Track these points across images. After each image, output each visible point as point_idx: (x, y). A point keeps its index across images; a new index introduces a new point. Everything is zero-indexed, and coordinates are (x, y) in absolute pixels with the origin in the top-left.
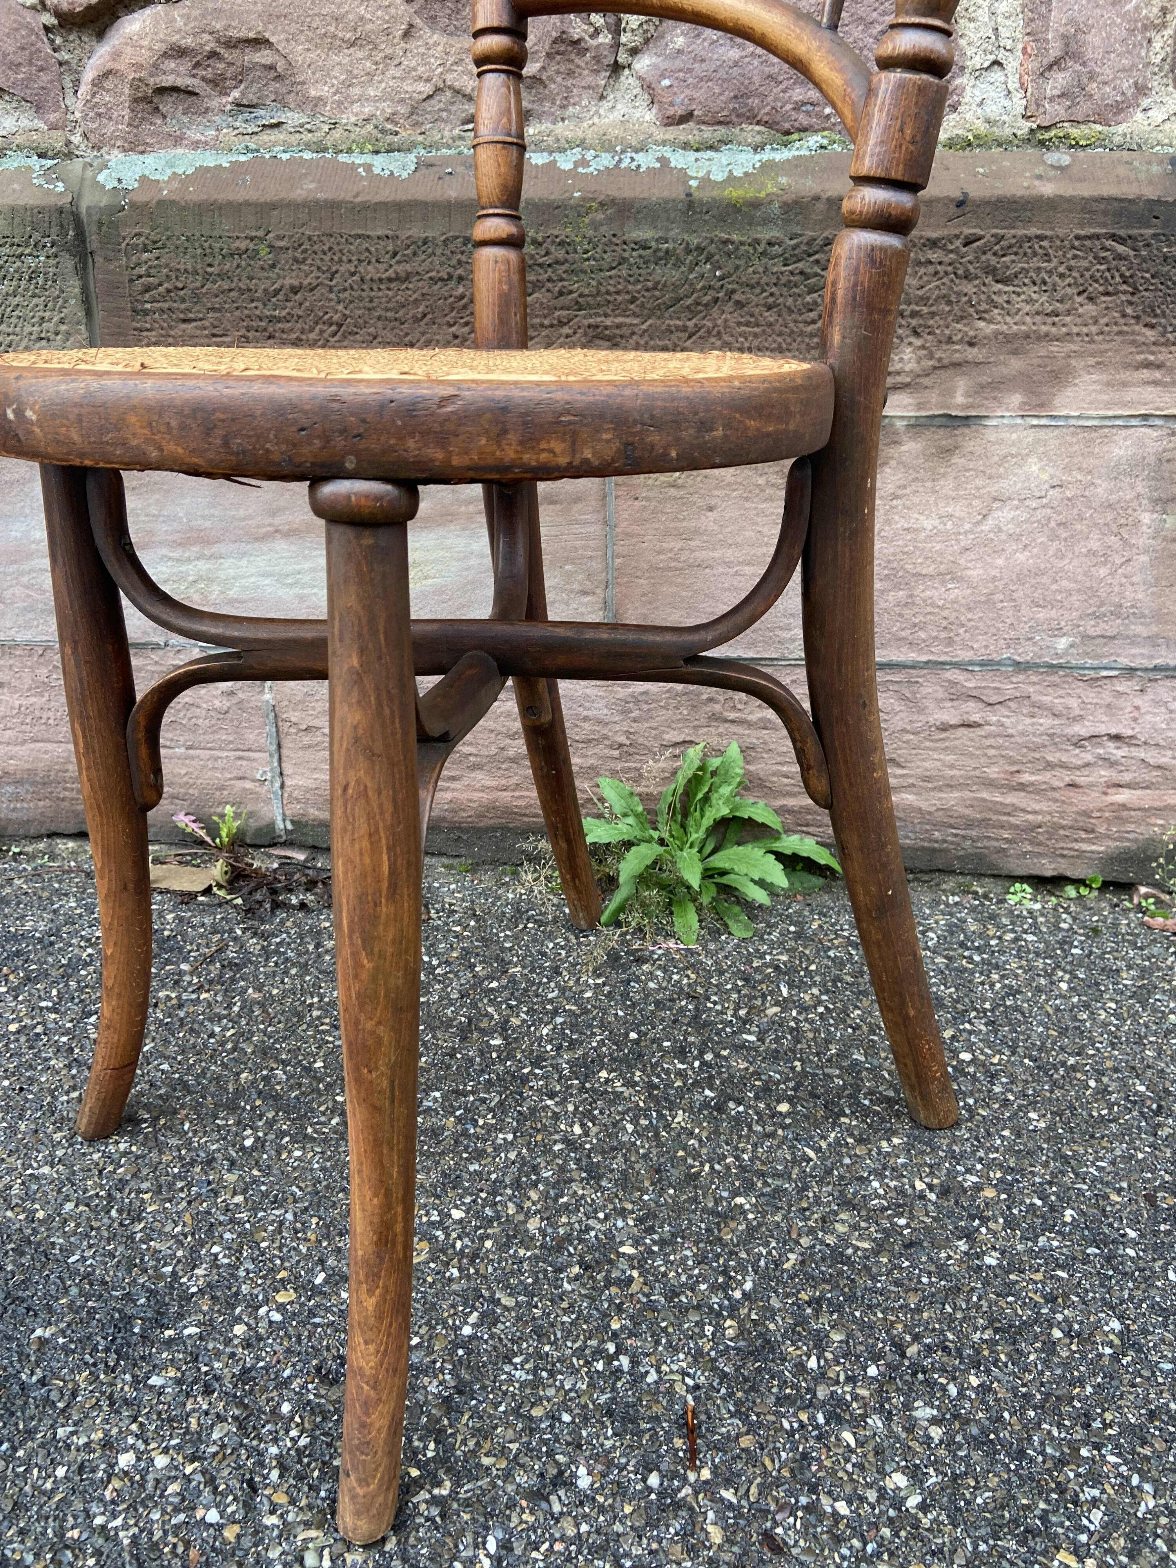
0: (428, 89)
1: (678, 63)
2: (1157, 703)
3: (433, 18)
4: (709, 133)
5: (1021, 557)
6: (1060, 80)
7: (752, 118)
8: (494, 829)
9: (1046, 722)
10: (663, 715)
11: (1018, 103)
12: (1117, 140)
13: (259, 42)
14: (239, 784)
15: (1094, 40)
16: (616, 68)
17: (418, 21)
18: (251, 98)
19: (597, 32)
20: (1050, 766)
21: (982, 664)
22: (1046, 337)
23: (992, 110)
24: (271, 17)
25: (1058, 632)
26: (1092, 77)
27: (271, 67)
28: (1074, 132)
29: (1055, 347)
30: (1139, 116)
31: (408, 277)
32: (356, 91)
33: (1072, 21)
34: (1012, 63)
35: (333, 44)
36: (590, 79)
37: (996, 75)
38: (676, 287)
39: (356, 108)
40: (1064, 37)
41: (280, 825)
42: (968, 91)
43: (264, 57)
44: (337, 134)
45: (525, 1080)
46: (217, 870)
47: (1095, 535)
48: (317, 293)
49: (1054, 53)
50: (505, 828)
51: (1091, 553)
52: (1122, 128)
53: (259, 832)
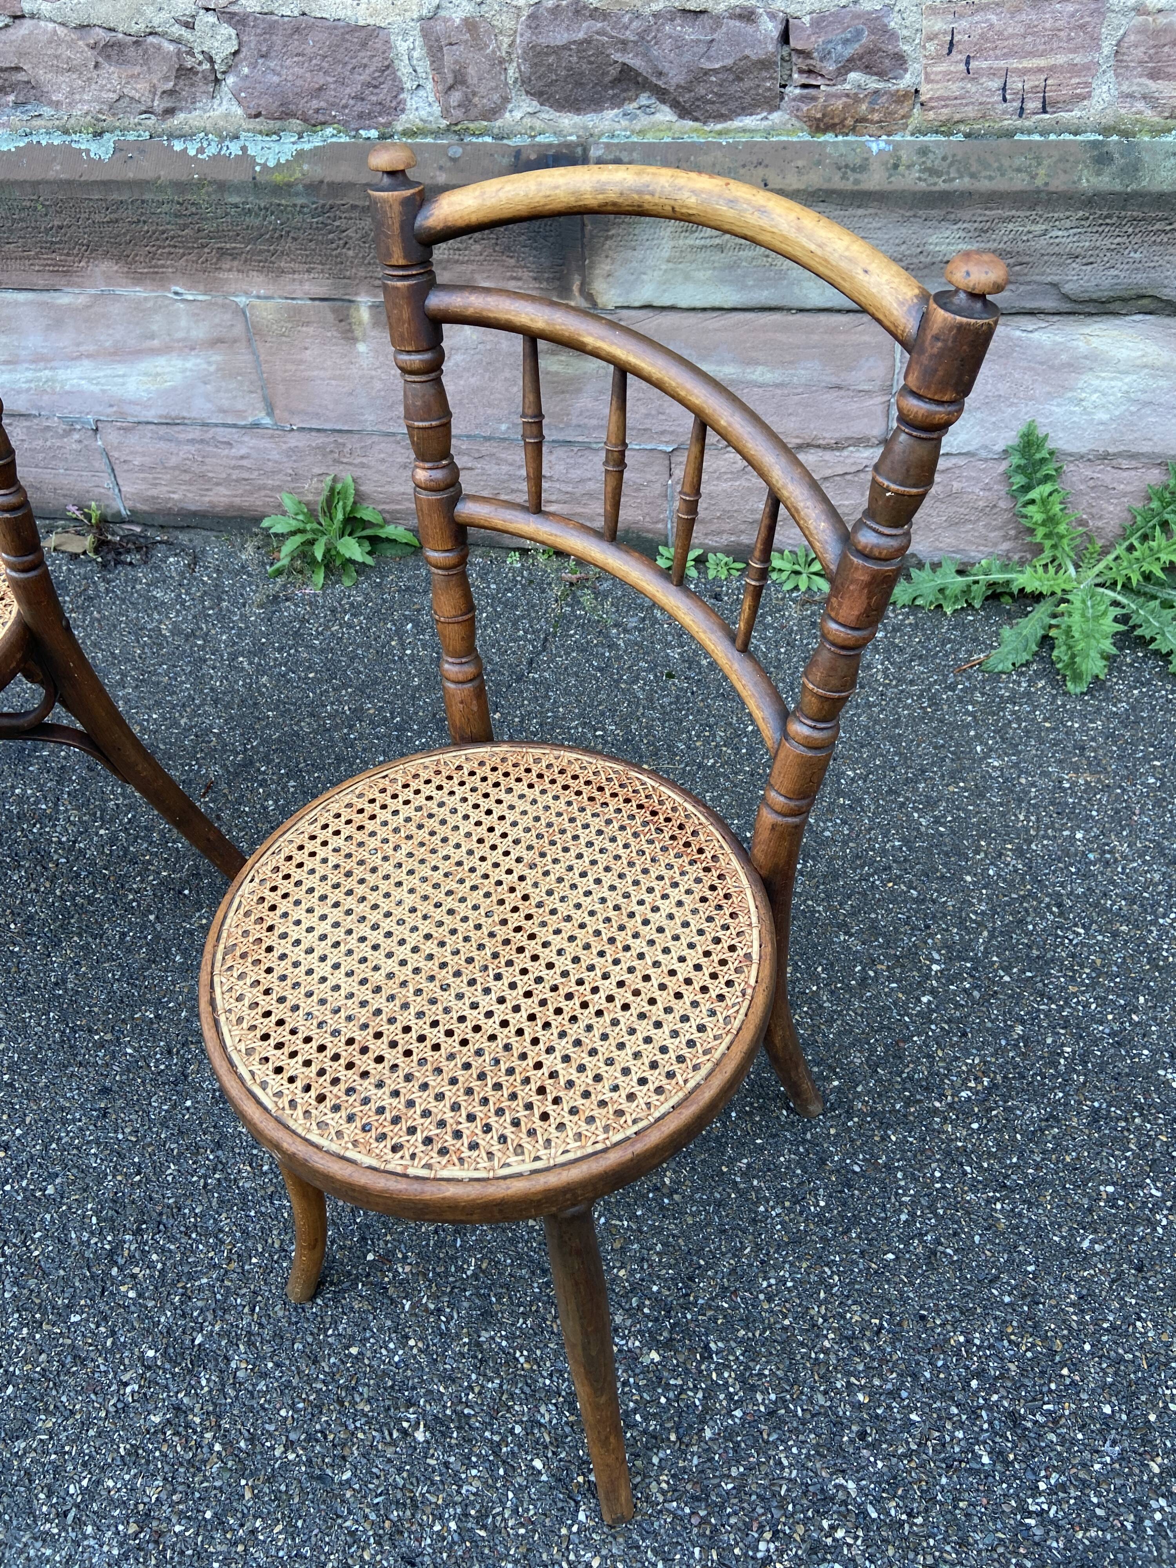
0: (115, 96)
1: (247, 84)
2: (559, 459)
3: (109, 56)
4: (273, 125)
5: (472, 380)
6: (456, 97)
7: (294, 116)
8: (235, 517)
9: (505, 468)
10: (310, 459)
11: (437, 109)
12: (496, 131)
13: (18, 69)
14: (97, 490)
15: (471, 71)
16: (217, 81)
17: (100, 59)
18: (21, 99)
19: (200, 63)
20: (513, 491)
21: (468, 436)
22: (457, 262)
23: (423, 113)
24: (21, 55)
25: (500, 421)
26: (474, 94)
27: (29, 82)
28: (472, 126)
29: (463, 267)
30: (507, 115)
31: (117, 221)
32: (77, 97)
33: (456, 62)
34: (429, 85)
35: (58, 71)
36: (204, 88)
37: (421, 93)
38: (259, 229)
39: (79, 106)
40: (454, 72)
41: (123, 512)
42: (408, 103)
43: (21, 77)
44: (72, 121)
45: (205, 661)
46: (88, 542)
47: (507, 370)
48: (73, 228)
49: (450, 81)
50: (241, 517)
51: (506, 379)
52: (499, 123)
53: (113, 515)
